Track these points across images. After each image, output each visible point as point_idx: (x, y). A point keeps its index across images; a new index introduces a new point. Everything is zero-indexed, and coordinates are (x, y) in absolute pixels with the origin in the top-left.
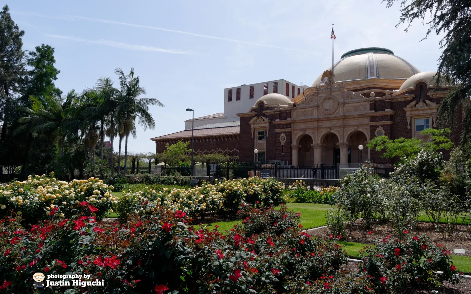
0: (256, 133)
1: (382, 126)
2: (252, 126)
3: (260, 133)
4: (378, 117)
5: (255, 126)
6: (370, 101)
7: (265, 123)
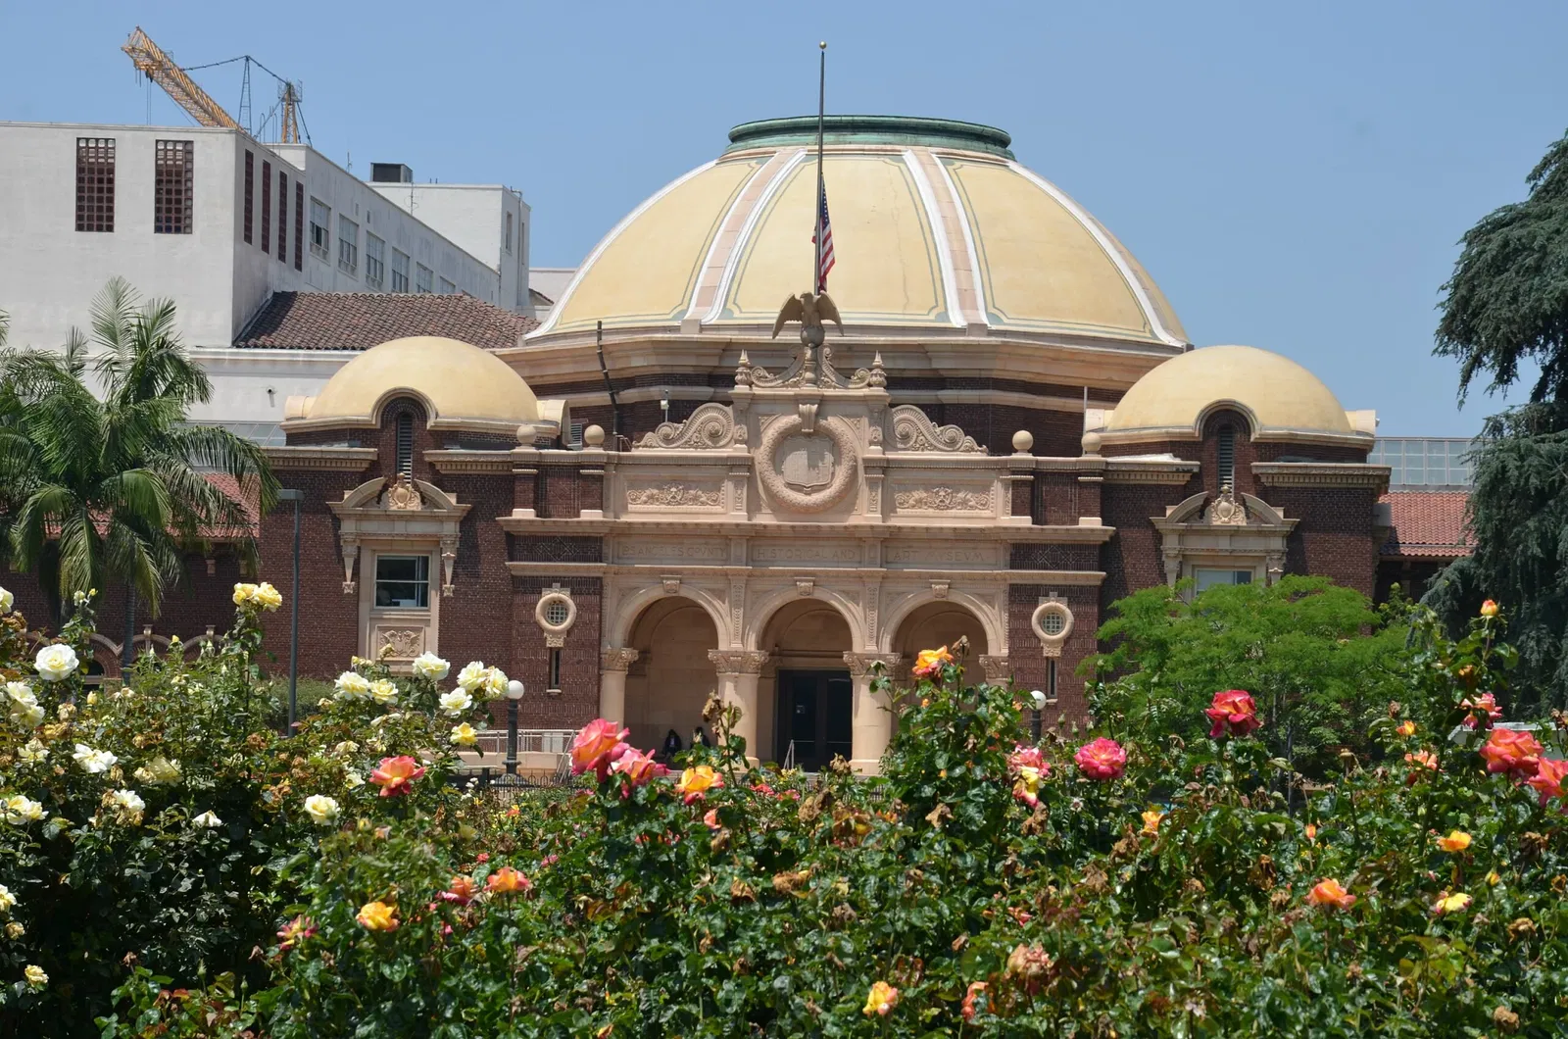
0: (370, 569)
1: (1063, 591)
2: (348, 528)
3: (387, 568)
4: (1046, 546)
5: (370, 527)
6: (1014, 473)
7: (439, 520)
